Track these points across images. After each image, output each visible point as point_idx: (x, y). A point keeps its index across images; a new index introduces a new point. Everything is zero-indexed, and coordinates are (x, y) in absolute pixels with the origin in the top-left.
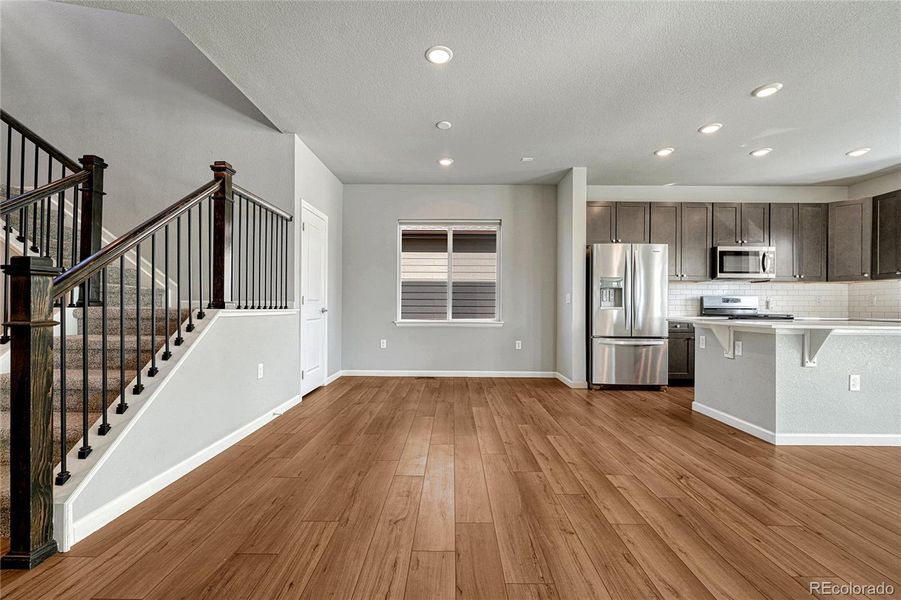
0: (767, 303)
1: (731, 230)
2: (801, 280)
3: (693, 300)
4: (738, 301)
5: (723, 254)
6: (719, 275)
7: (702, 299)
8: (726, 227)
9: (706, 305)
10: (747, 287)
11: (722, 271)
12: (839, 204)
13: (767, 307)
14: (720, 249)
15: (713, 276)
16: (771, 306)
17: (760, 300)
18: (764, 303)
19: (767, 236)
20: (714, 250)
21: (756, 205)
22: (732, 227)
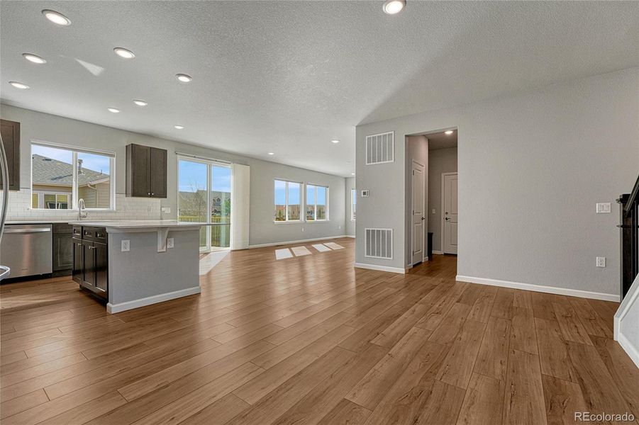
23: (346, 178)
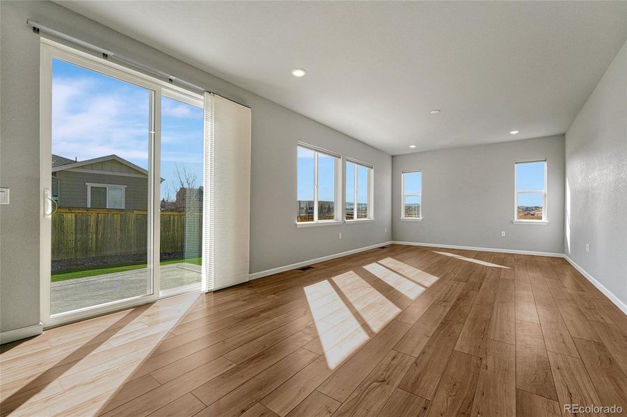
23: (393, 157)
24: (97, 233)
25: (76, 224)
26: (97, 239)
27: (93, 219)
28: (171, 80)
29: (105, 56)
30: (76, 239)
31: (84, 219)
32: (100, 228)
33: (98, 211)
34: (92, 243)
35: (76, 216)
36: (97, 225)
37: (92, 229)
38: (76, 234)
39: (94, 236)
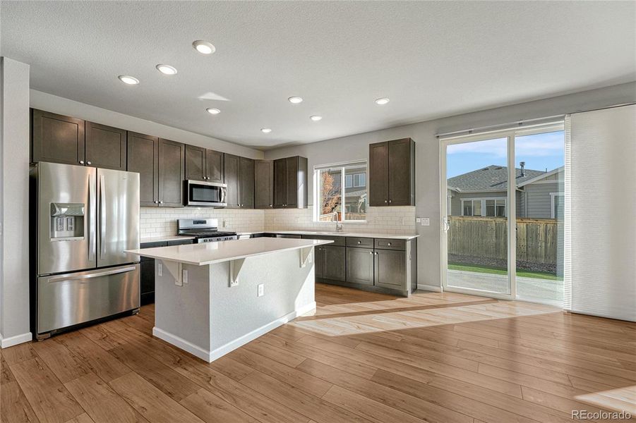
0: (224, 223)
1: (199, 169)
2: (242, 208)
3: (171, 222)
4: (204, 222)
5: (193, 186)
6: (190, 203)
7: (178, 221)
8: (196, 166)
9: (181, 226)
10: (211, 212)
11: (191, 200)
12: (259, 161)
13: (224, 226)
14: (190, 182)
15: (185, 204)
16: (226, 225)
17: (219, 221)
18: (222, 224)
19: (222, 176)
20: (186, 182)
21: (216, 153)
22: (200, 166)
24: (546, 242)
25: (527, 232)
26: (546, 247)
27: (542, 228)
28: (520, 124)
29: (470, 132)
30: (527, 245)
31: (534, 228)
32: (549, 237)
33: (547, 221)
34: (541, 250)
35: (527, 225)
36: (546, 234)
37: (542, 238)
38: (527, 241)
39: (543, 244)
